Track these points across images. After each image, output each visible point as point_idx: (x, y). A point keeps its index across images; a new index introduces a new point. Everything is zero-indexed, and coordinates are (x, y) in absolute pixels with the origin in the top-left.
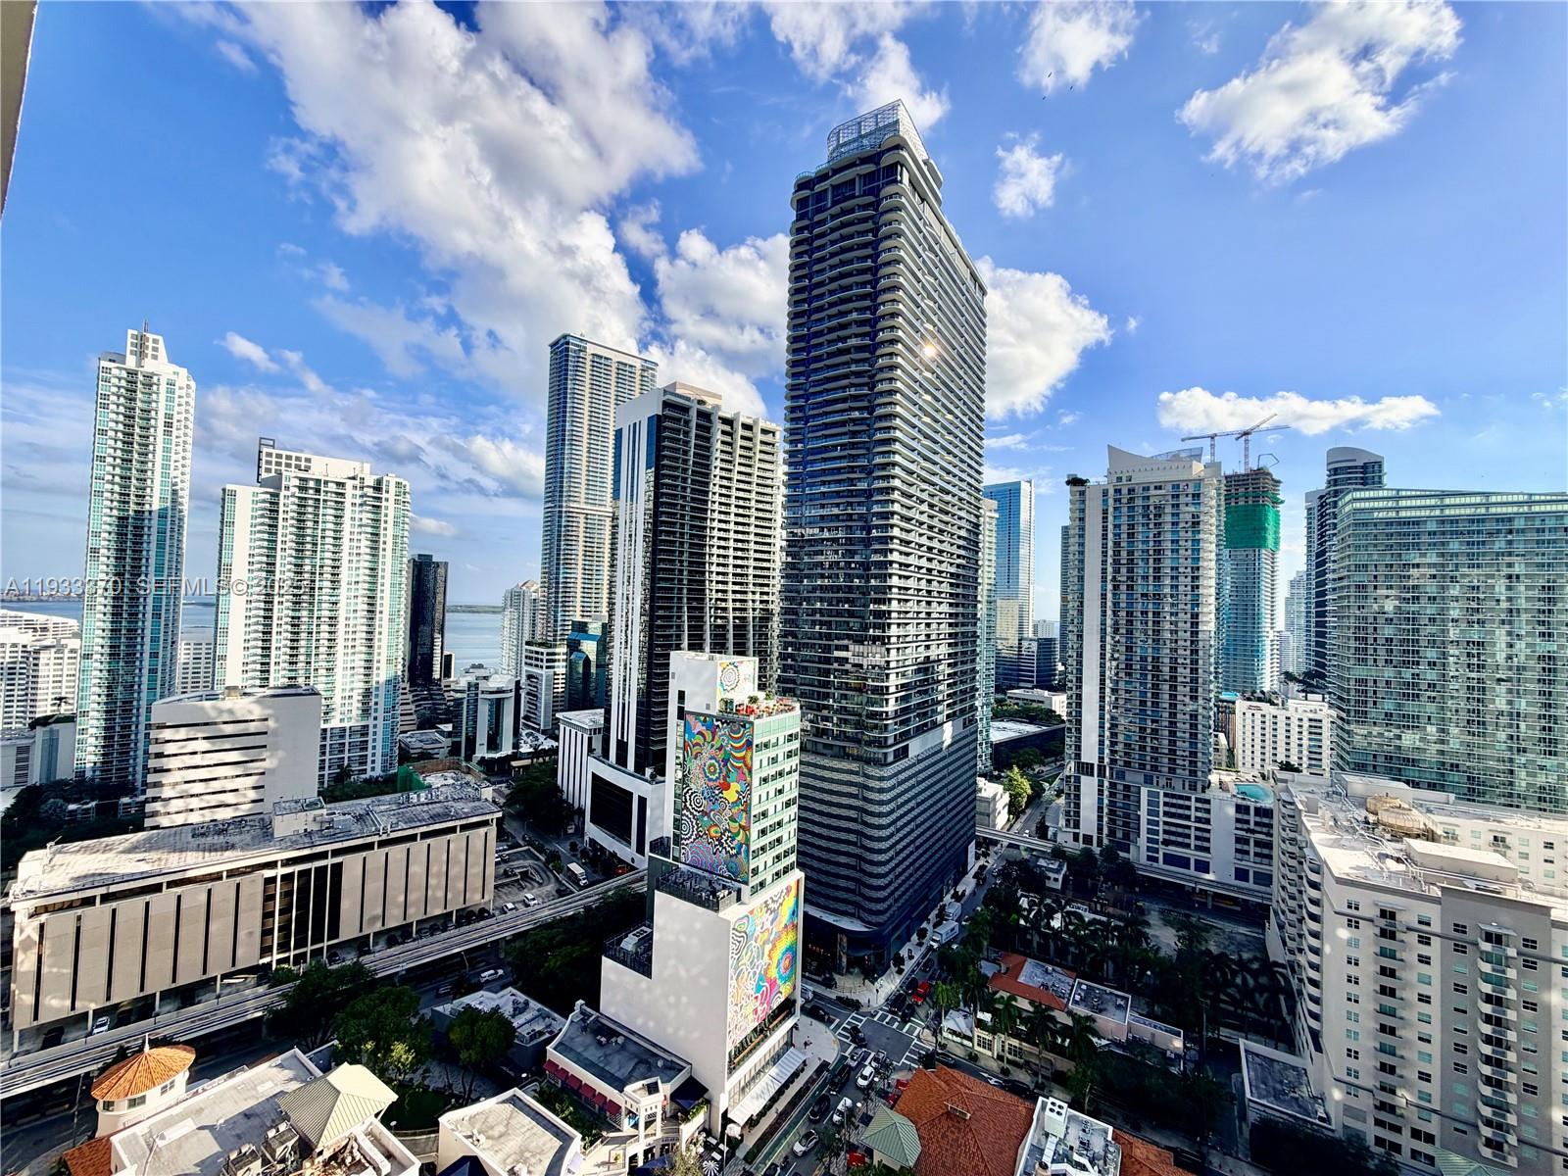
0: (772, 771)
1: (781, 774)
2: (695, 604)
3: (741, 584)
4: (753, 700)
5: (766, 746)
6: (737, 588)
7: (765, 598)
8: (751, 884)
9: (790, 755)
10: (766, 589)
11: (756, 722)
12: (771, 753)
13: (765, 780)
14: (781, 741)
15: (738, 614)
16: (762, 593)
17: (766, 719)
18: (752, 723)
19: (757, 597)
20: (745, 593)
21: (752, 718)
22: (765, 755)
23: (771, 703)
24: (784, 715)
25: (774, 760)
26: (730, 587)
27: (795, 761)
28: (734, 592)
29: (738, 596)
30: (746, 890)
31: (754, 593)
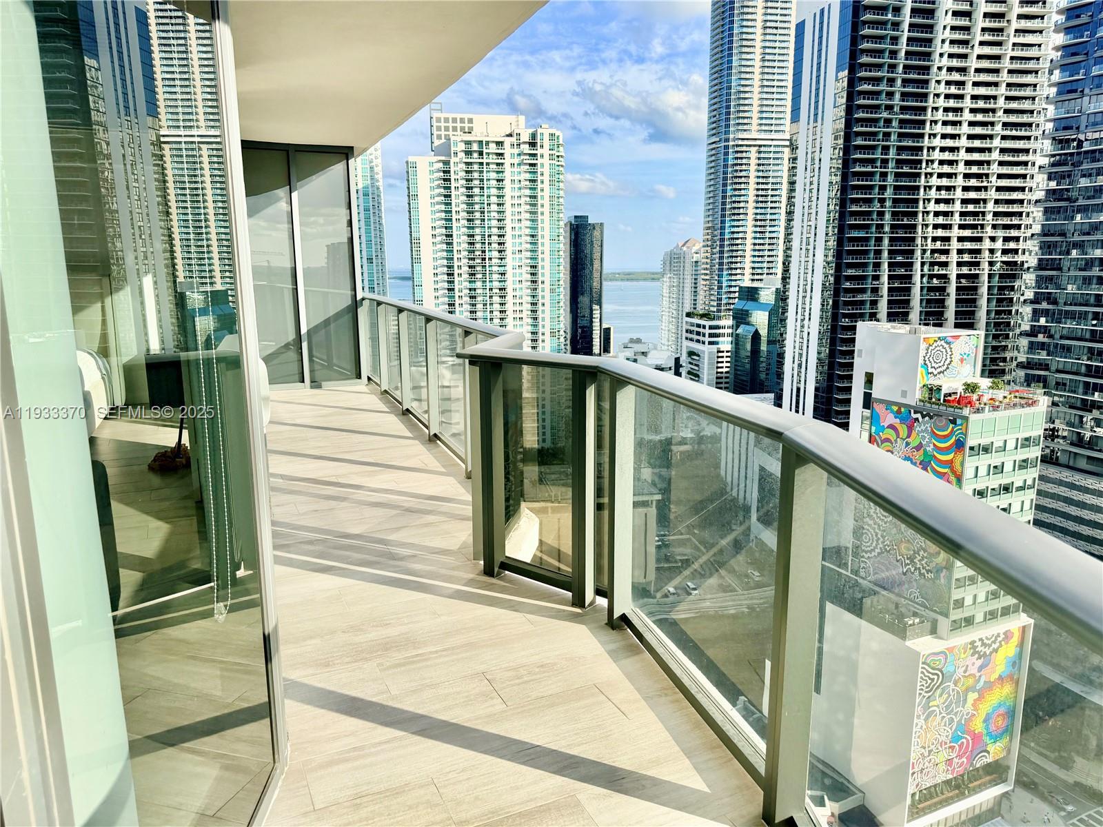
0: (995, 482)
1: (1006, 489)
2: (900, 259)
3: (974, 227)
4: (971, 388)
5: (986, 449)
6: (967, 233)
7: (1012, 245)
8: (953, 617)
9: (1024, 464)
10: (1014, 233)
11: (974, 418)
12: (995, 459)
13: (981, 494)
14: (1011, 445)
15: (965, 270)
16: (1006, 239)
17: (987, 414)
18: (966, 419)
19: (999, 245)
20: (980, 239)
21: (966, 411)
22: (984, 461)
23: (999, 394)
24: (1018, 411)
25: (999, 469)
26: (956, 232)
27: (1032, 474)
28: (961, 239)
29: (968, 245)
30: (944, 624)
31: (993, 239)
